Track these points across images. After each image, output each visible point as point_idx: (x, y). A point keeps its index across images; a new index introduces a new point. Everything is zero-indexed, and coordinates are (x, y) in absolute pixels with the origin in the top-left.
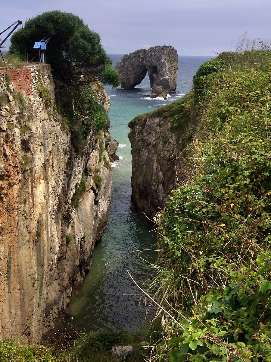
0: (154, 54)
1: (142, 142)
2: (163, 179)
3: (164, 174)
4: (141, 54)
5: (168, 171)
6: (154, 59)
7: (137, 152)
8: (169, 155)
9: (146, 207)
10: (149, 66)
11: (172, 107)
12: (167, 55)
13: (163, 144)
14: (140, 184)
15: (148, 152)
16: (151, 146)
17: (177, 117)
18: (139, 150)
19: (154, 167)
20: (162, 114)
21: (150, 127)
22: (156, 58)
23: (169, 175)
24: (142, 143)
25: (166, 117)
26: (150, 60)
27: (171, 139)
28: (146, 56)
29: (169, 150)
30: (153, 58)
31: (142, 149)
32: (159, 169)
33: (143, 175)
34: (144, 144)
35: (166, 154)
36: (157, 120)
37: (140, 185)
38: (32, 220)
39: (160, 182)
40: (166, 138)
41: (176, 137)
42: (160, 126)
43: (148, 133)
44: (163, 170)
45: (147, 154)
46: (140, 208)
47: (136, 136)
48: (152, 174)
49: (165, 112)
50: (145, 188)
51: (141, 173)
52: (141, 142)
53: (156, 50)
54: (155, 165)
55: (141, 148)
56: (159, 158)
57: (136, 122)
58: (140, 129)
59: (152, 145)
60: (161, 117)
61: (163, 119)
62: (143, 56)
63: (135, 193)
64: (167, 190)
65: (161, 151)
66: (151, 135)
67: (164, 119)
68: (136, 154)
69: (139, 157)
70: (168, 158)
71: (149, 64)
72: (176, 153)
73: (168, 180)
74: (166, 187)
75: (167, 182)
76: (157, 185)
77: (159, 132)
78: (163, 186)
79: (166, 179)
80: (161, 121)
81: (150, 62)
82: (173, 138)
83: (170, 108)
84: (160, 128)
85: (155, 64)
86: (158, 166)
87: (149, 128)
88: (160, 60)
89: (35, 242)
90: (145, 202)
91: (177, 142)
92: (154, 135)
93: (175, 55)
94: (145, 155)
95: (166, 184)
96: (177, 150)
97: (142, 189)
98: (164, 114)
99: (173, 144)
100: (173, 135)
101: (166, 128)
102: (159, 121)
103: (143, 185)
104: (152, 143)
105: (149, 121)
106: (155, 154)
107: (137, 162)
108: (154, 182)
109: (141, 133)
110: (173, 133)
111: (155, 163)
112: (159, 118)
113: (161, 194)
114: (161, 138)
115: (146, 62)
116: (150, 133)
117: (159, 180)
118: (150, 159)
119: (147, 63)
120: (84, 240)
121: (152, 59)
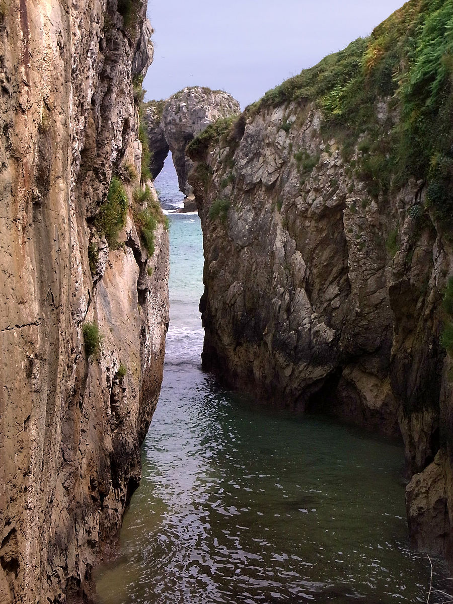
0: (185, 104)
1: (234, 187)
2: (305, 272)
3: (309, 260)
4: (151, 111)
5: (319, 247)
6: (186, 117)
7: (221, 213)
8: (324, 201)
9: (256, 363)
10: (174, 133)
11: (322, 71)
12: (218, 107)
13: (301, 174)
14: (235, 302)
15: (254, 208)
16: (262, 192)
17: (341, 93)
18: (226, 208)
19: (278, 244)
20: (291, 94)
21: (257, 139)
22: (192, 114)
23: (324, 258)
24: (233, 190)
25: (304, 101)
26: (178, 121)
27: (325, 156)
28: (167, 110)
29: (321, 186)
30: (184, 113)
31: (235, 206)
32: (291, 247)
33: (241, 276)
34: (240, 190)
35: (314, 200)
36: (277, 115)
37: (233, 305)
38: (24, 112)
39: (297, 282)
40: (308, 157)
41: (341, 148)
42: (287, 130)
43: (251, 155)
44: (304, 247)
45: (250, 217)
46: (239, 370)
47: (215, 175)
48: (271, 267)
49: (299, 88)
50: (252, 311)
51: (234, 273)
52: (229, 188)
53: (189, 95)
54: (279, 237)
55: (231, 203)
56: (292, 217)
57: (211, 137)
58: (225, 153)
59: (264, 189)
60: (289, 104)
61: (296, 108)
62: (156, 116)
63: (219, 332)
64: (322, 303)
65: (296, 196)
66: (261, 159)
67: (299, 109)
68: (217, 221)
69: (227, 228)
70: (318, 211)
71: (174, 131)
72: (344, 188)
73: (320, 275)
74: (315, 295)
75: (317, 281)
76: (290, 293)
77: (286, 145)
78: (309, 292)
79: (315, 271)
80: (289, 116)
81: (175, 124)
82: (333, 150)
83: (316, 75)
84: (287, 136)
85: (190, 130)
86: (290, 239)
87: (252, 142)
88: (201, 118)
89: (31, 205)
90: (254, 348)
91: (347, 160)
92: (270, 158)
93: (235, 112)
94: (246, 220)
95: (317, 286)
96: (347, 179)
97: (243, 315)
98: (298, 92)
99: (335, 166)
100: (332, 142)
101: (307, 132)
102: (284, 116)
103: (245, 305)
104: (264, 181)
105: (254, 124)
106: (276, 209)
107: (222, 243)
108: (279, 286)
109: (229, 161)
110: (330, 138)
111: (278, 232)
112: (283, 107)
113: (303, 313)
114: (293, 160)
115: (167, 124)
116: (257, 155)
117: (293, 275)
118: (261, 228)
119: (169, 127)
120: (121, 383)
121: (182, 117)
